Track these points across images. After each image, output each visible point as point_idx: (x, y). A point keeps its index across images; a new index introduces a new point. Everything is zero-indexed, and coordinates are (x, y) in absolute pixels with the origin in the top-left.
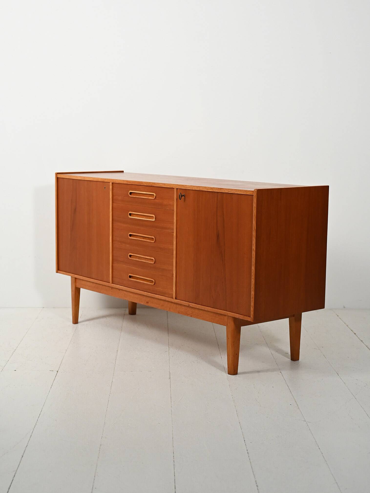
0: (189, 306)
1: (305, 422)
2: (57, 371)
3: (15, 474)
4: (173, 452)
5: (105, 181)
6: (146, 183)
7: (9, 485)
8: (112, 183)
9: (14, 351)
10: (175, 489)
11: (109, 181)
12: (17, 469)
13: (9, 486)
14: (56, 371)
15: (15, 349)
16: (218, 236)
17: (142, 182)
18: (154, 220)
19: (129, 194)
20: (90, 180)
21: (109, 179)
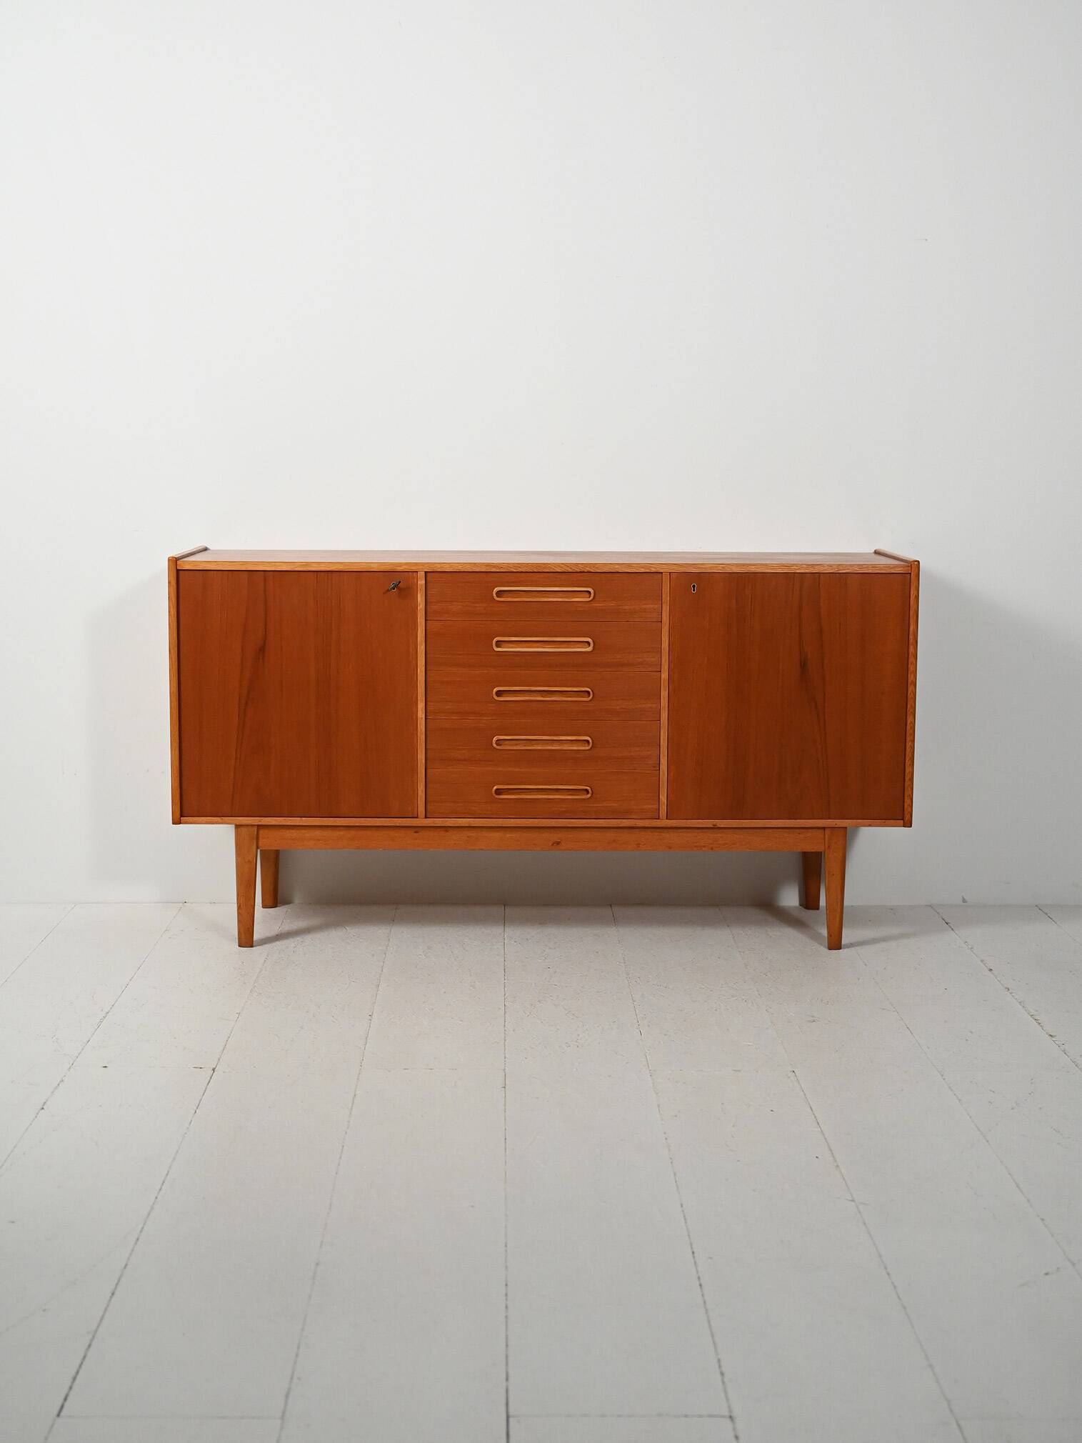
0: (715, 828)
1: (853, 1203)
2: (214, 1070)
3: (92, 1340)
4: (506, 1281)
5: (399, 569)
6: (559, 566)
7: (75, 1370)
8: (426, 572)
9: (104, 1017)
10: (507, 1379)
11: (414, 568)
12: (98, 1327)
13: (73, 1373)
14: (210, 1068)
15: (107, 1011)
16: (803, 665)
17: (544, 564)
18: (589, 649)
19: (495, 595)
20: (328, 569)
21: (416, 564)
